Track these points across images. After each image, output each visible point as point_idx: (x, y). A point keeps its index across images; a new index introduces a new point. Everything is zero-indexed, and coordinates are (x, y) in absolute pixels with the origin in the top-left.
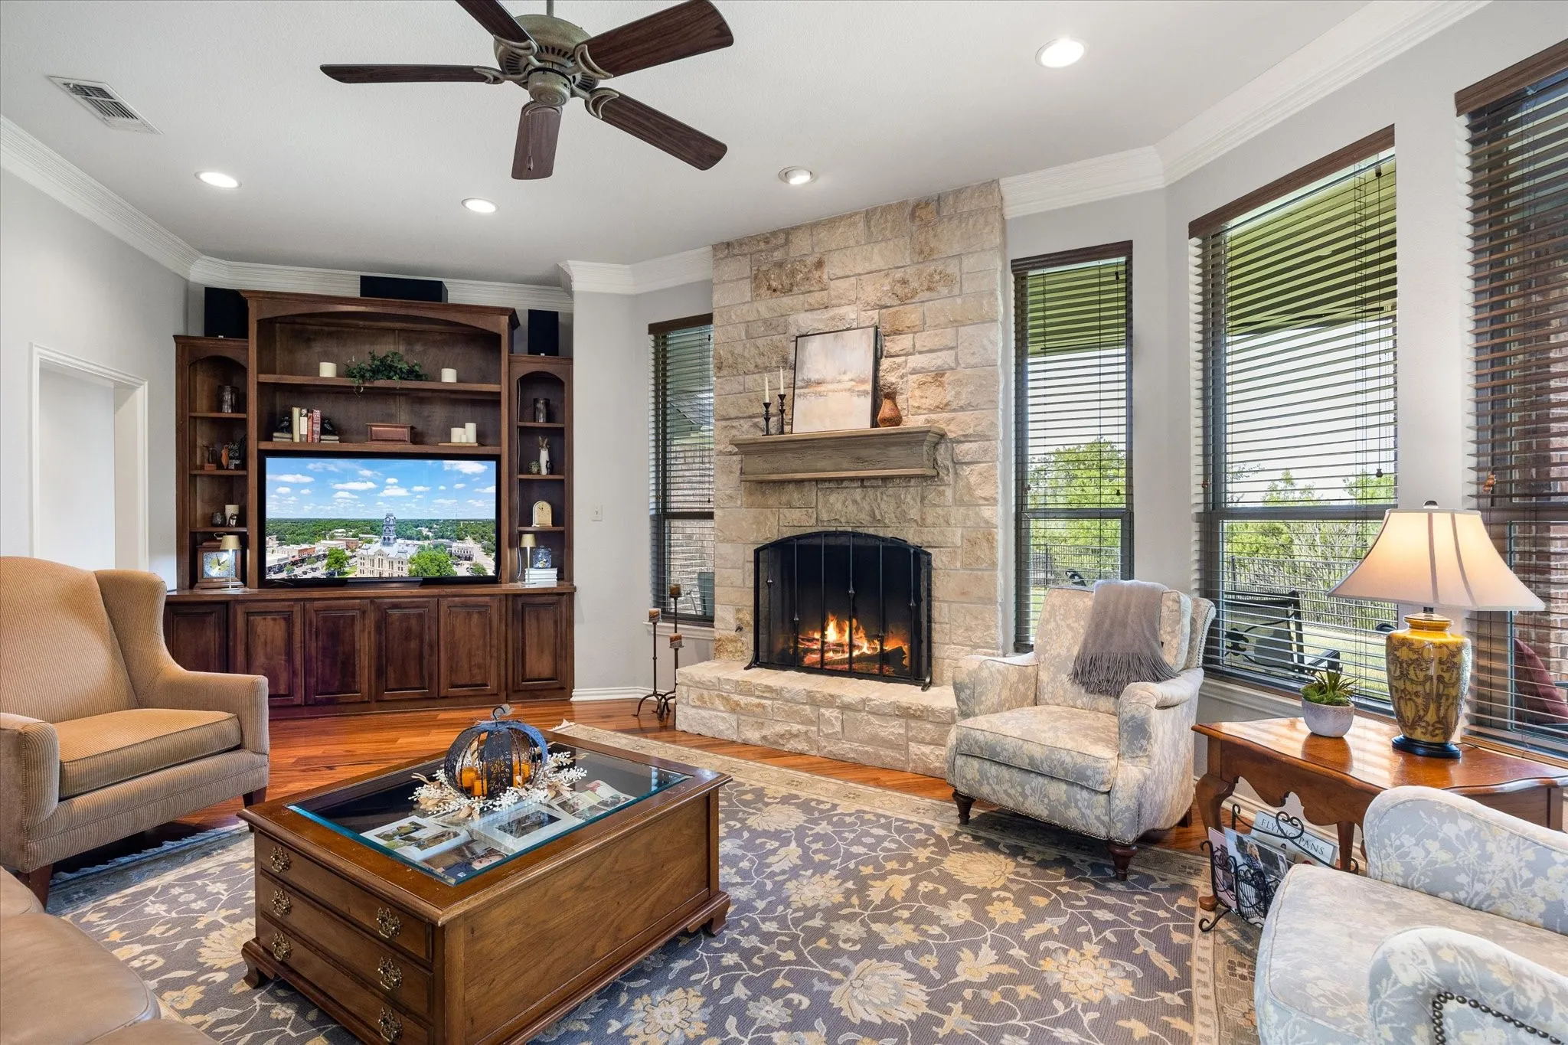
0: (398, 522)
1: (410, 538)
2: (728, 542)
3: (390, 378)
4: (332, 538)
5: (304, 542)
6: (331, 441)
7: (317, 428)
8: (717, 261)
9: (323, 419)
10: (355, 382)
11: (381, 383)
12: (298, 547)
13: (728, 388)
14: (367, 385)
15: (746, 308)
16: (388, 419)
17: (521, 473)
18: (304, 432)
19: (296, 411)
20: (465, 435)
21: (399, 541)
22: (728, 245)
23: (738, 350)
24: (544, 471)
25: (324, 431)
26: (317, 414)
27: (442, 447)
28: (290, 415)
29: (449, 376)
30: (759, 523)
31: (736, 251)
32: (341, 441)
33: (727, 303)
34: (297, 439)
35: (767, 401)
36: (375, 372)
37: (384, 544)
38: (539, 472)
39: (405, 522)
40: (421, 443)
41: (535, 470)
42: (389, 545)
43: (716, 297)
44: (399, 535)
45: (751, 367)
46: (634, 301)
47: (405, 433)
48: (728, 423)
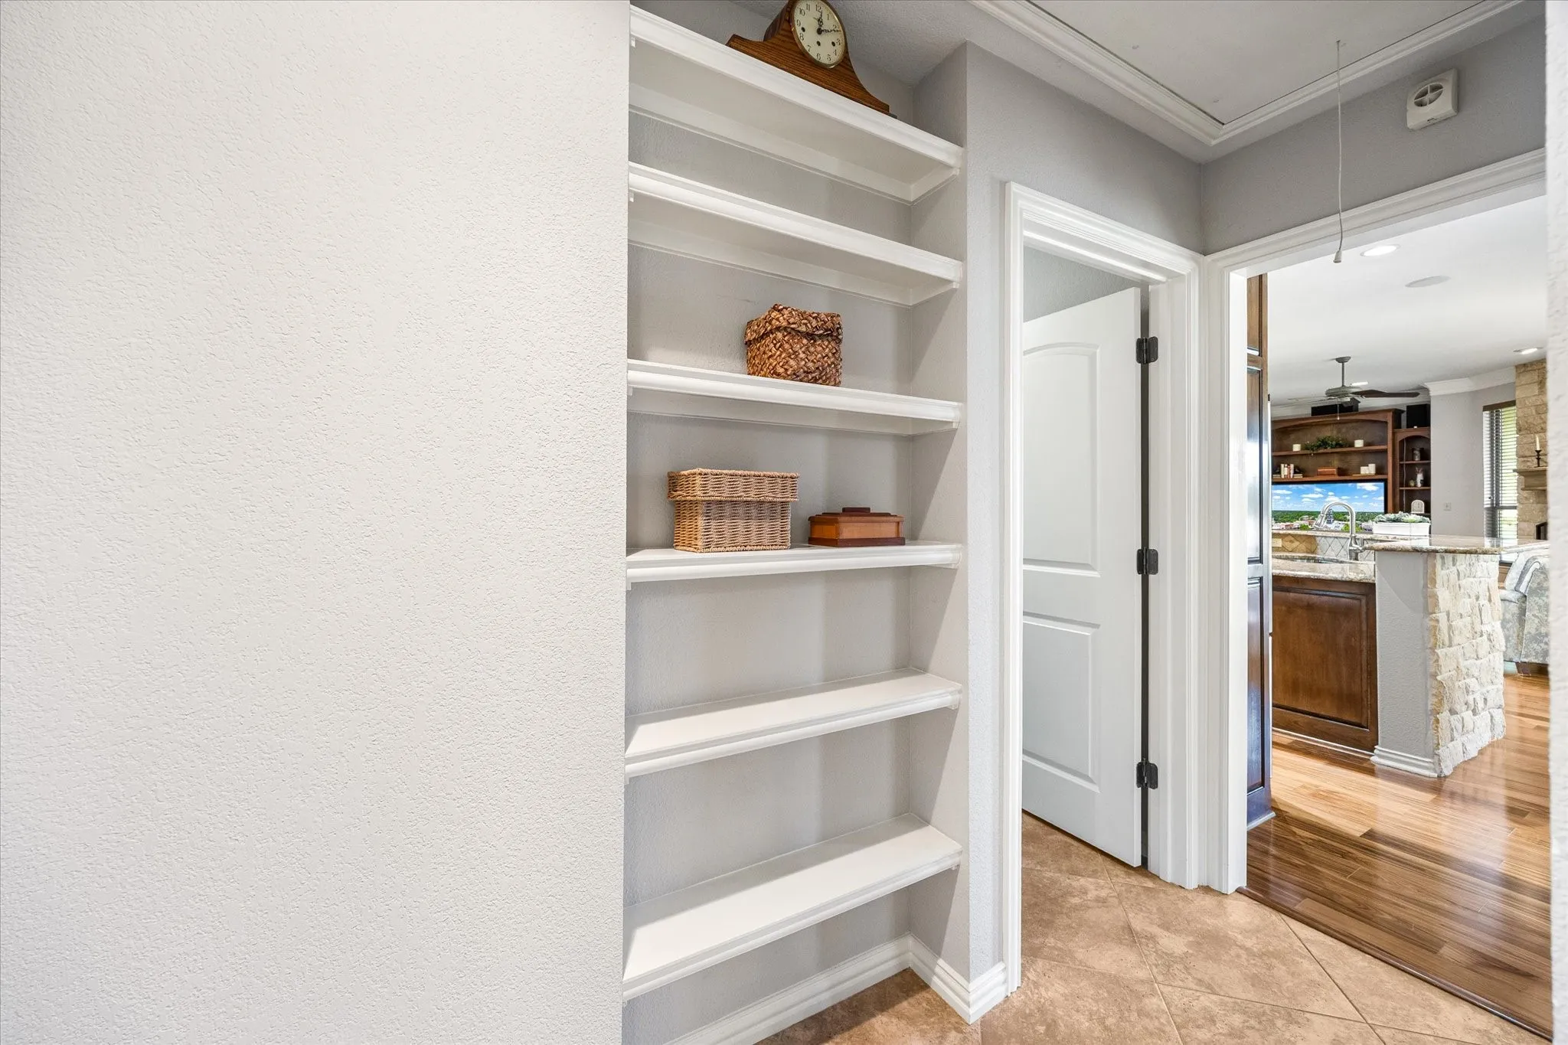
0: (1334, 513)
1: (1340, 520)
2: (1525, 521)
3: (1326, 448)
4: (1302, 520)
5: (1288, 521)
6: (1299, 477)
7: (1292, 472)
8: (1518, 375)
9: (1295, 468)
10: (1308, 452)
11: (1321, 451)
12: (1285, 524)
13: (1525, 441)
14: (1315, 452)
15: (1534, 398)
16: (1328, 465)
17: (1401, 486)
18: (1286, 474)
19: (1282, 465)
20: (1369, 470)
21: (1336, 522)
22: (1525, 365)
23: (1531, 420)
24: (1419, 485)
25: (1295, 472)
26: (1292, 466)
27: (1355, 476)
28: (1280, 466)
29: (1359, 444)
30: (1543, 512)
31: (1529, 369)
32: (1304, 477)
33: (1524, 396)
34: (1283, 477)
35: (1538, 449)
36: (1319, 447)
37: (1328, 523)
38: (1415, 486)
39: (1338, 513)
40: (1344, 475)
41: (1412, 484)
42: (1330, 523)
43: (1517, 393)
44: (1335, 519)
45: (1539, 430)
46: (1474, 394)
47: (1335, 470)
48: (1525, 459)
